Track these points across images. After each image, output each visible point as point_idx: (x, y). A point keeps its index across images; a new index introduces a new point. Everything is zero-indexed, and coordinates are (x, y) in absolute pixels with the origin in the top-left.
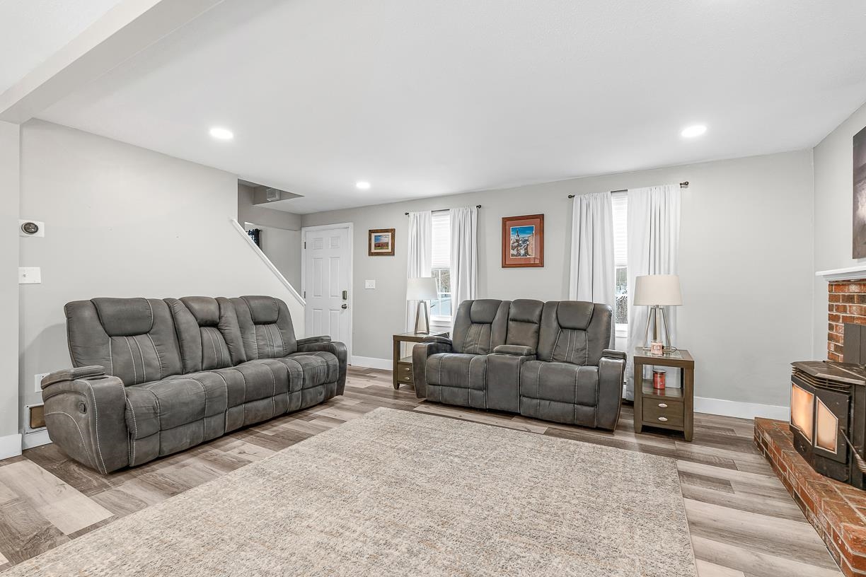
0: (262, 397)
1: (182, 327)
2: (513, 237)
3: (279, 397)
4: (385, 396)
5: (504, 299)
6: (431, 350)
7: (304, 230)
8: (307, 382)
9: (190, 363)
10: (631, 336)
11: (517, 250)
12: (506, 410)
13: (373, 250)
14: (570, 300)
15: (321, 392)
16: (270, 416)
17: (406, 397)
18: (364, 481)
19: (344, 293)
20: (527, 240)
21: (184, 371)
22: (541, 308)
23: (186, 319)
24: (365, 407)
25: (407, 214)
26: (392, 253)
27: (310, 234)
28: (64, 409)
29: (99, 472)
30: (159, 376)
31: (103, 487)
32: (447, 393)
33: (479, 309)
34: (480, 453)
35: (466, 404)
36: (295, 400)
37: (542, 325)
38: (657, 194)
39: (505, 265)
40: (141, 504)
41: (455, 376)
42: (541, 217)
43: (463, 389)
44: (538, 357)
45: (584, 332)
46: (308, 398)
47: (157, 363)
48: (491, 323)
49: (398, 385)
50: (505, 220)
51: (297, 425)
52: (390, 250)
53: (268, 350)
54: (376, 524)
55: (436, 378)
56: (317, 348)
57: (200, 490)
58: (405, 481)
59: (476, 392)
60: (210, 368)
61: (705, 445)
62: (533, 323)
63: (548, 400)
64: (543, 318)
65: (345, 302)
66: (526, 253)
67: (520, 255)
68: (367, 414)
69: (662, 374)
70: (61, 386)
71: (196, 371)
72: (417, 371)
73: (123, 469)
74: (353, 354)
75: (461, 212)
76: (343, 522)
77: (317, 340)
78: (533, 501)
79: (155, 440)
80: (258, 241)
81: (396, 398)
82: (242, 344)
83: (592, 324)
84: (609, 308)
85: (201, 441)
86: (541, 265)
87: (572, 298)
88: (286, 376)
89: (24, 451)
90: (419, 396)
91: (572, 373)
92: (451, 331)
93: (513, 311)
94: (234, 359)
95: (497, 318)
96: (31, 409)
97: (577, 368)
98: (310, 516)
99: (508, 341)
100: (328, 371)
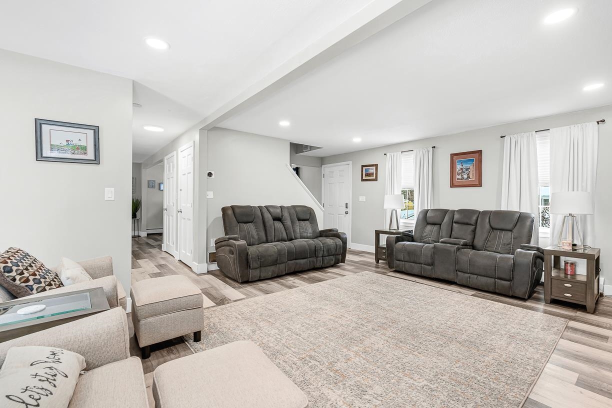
0: (302, 257)
1: (266, 220)
2: (458, 167)
3: (311, 259)
4: (370, 266)
5: (451, 209)
6: (398, 240)
7: (323, 166)
8: (325, 253)
9: (269, 239)
10: (553, 237)
11: (462, 175)
12: (446, 279)
13: (364, 178)
14: (502, 209)
15: (332, 260)
16: (307, 268)
17: (383, 268)
18: (354, 301)
19: (347, 204)
20: (469, 168)
21: (267, 242)
22: (478, 215)
23: (268, 216)
24: (357, 270)
25: (385, 154)
26: (376, 180)
27: (327, 169)
28: (224, 253)
29: (237, 282)
30: (257, 243)
31: (240, 288)
32: (408, 266)
33: (432, 215)
34: (423, 299)
35: (420, 274)
36: (318, 262)
37: (477, 226)
38: (575, 131)
39: (453, 185)
40: (256, 295)
41: (412, 255)
42: (480, 152)
43: (418, 264)
44: (473, 247)
45: (510, 232)
46: (326, 262)
47: (256, 237)
48: (441, 225)
49: (378, 261)
50: (452, 155)
51: (320, 275)
52: (374, 178)
53: (305, 234)
54: (357, 317)
55: (401, 257)
56: (330, 235)
57: (278, 294)
58: (375, 304)
59: (426, 266)
60: (278, 241)
61: (605, 317)
62: (471, 225)
63: (476, 275)
64: (478, 222)
65: (347, 210)
66: (469, 177)
67: (463, 179)
68: (357, 274)
69: (572, 264)
70: (223, 243)
71: (272, 242)
72: (389, 251)
73: (246, 282)
74: (352, 242)
75: (421, 152)
76: (342, 314)
77: (330, 230)
78: (449, 323)
79: (258, 271)
80: (298, 173)
81: (376, 268)
82: (292, 230)
83: (517, 226)
84: (533, 215)
85: (276, 275)
86: (480, 185)
87: (504, 208)
88: (314, 248)
89: (208, 271)
90: (390, 267)
91: (494, 258)
92: (413, 229)
93: (456, 217)
94: (289, 238)
95: (445, 221)
96: (210, 253)
97: (499, 255)
98: (326, 310)
99: (452, 236)
100: (336, 248)
